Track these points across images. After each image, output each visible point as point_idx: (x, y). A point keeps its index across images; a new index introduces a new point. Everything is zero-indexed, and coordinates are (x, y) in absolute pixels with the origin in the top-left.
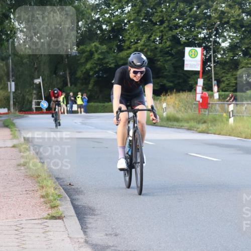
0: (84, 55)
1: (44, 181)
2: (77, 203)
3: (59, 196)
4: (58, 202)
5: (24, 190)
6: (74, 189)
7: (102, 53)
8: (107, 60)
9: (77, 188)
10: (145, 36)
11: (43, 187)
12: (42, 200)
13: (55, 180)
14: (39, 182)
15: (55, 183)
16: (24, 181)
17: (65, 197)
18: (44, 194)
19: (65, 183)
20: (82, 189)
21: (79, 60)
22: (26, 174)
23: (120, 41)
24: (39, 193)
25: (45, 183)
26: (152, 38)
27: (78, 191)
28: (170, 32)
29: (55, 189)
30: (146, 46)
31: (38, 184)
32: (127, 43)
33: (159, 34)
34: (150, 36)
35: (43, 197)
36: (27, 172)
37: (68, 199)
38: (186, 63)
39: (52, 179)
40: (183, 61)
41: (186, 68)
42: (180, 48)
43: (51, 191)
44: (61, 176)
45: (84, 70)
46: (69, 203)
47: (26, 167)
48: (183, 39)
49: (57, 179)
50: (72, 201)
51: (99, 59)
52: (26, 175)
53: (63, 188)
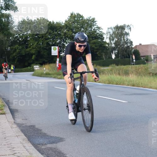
0: (13, 50)
2: (11, 108)
3: (4, 105)
4: (3, 108)
7: (19, 49)
8: (22, 52)
10: (36, 42)
17: (6, 106)
19: (6, 100)
21: (10, 52)
23: (27, 44)
26: (39, 43)
27: (11, 103)
28: (46, 41)
29: (2, 103)
30: (37, 46)
32: (29, 45)
33: (42, 42)
34: (38, 42)
37: (8, 106)
38: (52, 52)
39: (1, 99)
40: (51, 52)
41: (52, 54)
42: (50, 47)
43: (0, 104)
44: (4, 98)
46: (8, 108)
48: (51, 43)
49: (3, 99)
51: (19, 52)
53: (5, 102)
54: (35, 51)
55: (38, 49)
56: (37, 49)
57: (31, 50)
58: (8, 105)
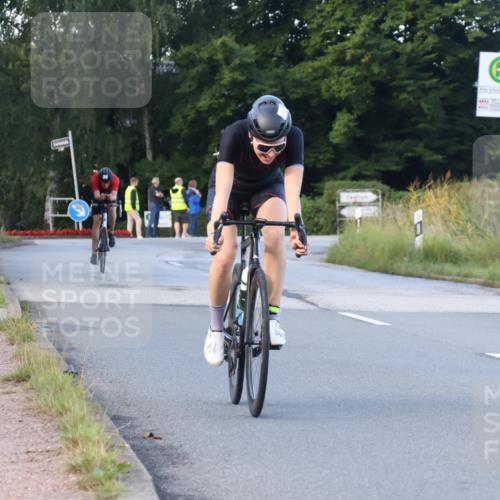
0: (194, 71)
1: (80, 426)
2: (170, 489)
3: (121, 467)
4: (119, 485)
5: (24, 449)
6: (162, 449)
7: (243, 67)
9: (171, 447)
10: (367, 19)
11: (75, 442)
12: (73, 478)
13: (111, 423)
14: (65, 429)
15: (109, 430)
16: (21, 425)
17: (138, 471)
18: (79, 460)
19: (138, 431)
20: (187, 448)
21: (177, 85)
22: (28, 405)
24: (66, 459)
25: (81, 430)
26: (385, 26)
27: (173, 456)
28: (437, 9)
29: (111, 448)
30: (369, 48)
31: (62, 434)
32: (316, 39)
33: (406, 14)
34: (381, 21)
35: (74, 469)
36: (30, 400)
37: (147, 476)
38: (480, 96)
39: (101, 420)
40: (473, 93)
41: (481, 112)
42: (464, 54)
43: (99, 453)
44: (125, 412)
45: (192, 115)
46: (150, 486)
47: (27, 385)
48: (474, 29)
49: (116, 419)
50: (159, 483)
51: (234, 83)
52: (30, 409)
53: (133, 447)
54: (355, 81)
55: (376, 69)
56: (368, 65)
57: (326, 74)
58: (151, 469)
